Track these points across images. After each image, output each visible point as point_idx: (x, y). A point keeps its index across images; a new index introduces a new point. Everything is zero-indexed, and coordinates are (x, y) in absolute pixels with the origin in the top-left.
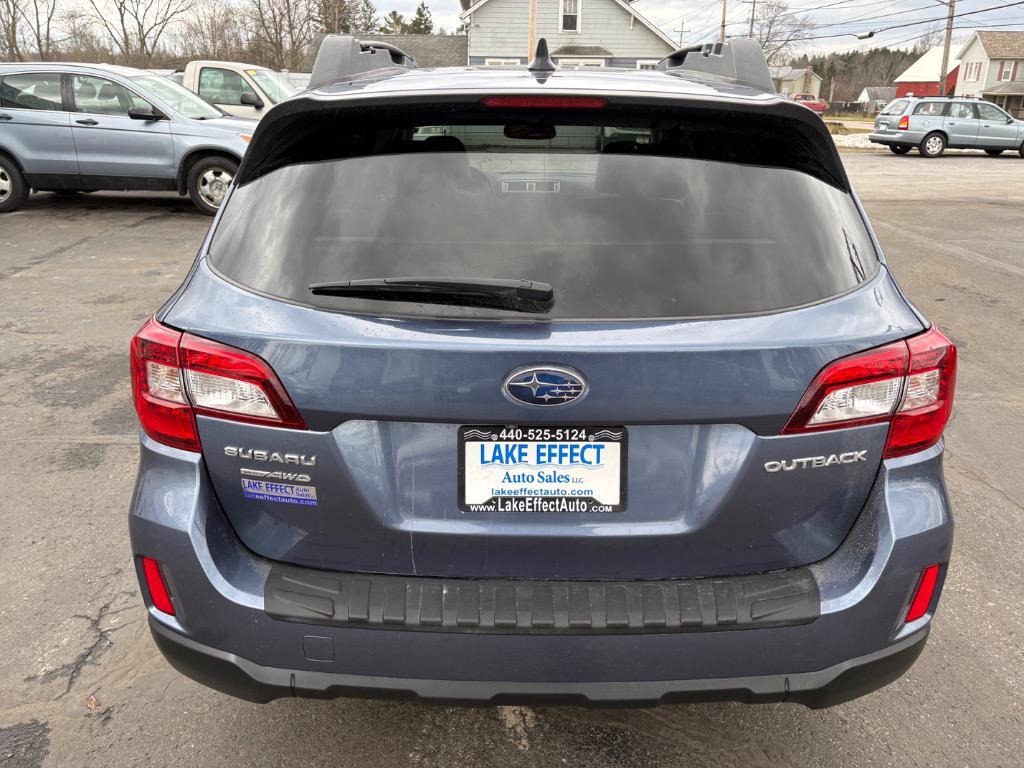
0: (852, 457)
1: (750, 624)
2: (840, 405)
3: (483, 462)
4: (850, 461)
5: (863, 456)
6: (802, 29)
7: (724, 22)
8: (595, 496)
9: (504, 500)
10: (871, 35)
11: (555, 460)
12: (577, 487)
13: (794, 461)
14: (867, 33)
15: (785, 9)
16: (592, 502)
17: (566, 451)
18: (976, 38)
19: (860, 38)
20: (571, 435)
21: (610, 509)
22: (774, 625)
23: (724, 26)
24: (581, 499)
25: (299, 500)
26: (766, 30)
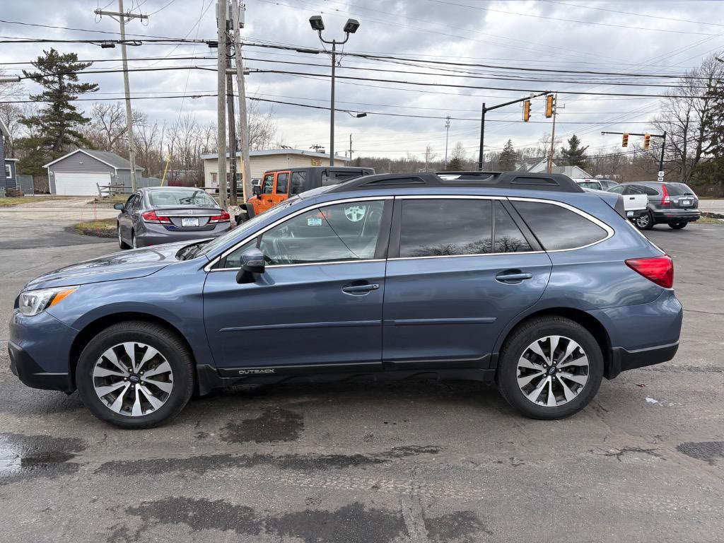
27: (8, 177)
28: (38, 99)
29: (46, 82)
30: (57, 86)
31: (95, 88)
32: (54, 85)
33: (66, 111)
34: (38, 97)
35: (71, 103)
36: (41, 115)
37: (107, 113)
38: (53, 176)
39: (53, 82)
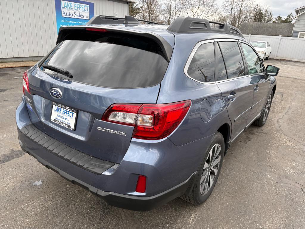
0: (121, 133)
1: (86, 169)
2: (119, 117)
3: (55, 111)
4: (121, 134)
5: (125, 134)
8: (70, 125)
9: (56, 120)
11: (65, 114)
12: (68, 122)
13: (105, 129)
16: (69, 126)
17: (67, 112)
20: (68, 108)
21: (71, 129)
22: (91, 171)
24: (68, 125)
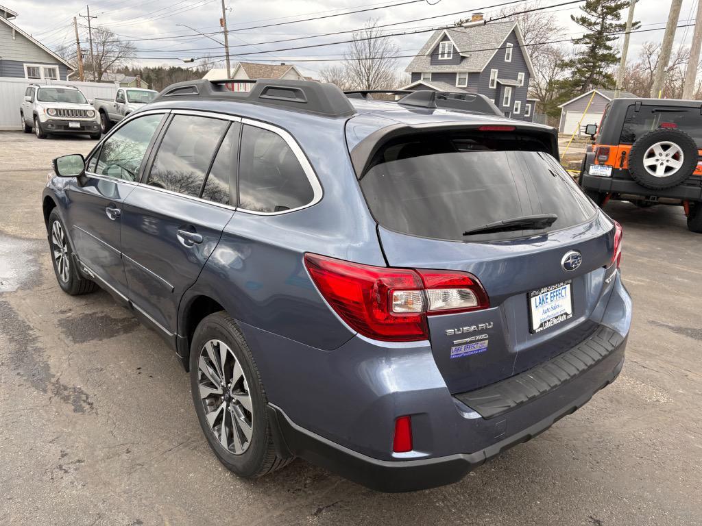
3: (536, 307)
6: (128, 50)
7: (78, 40)
9: (545, 323)
10: (192, 60)
12: (563, 308)
14: (190, 59)
15: (112, 35)
16: (567, 314)
18: (240, 66)
19: (186, 62)
21: (570, 316)
23: (79, 43)
24: (564, 314)
25: (478, 350)
26: (101, 48)
27: (526, 116)
28: (577, 41)
29: (590, 24)
30: (598, 28)
31: (637, 26)
32: (595, 26)
33: (601, 52)
34: (579, 40)
35: (609, 43)
36: (577, 57)
37: (656, 52)
38: (565, 116)
39: (595, 24)
